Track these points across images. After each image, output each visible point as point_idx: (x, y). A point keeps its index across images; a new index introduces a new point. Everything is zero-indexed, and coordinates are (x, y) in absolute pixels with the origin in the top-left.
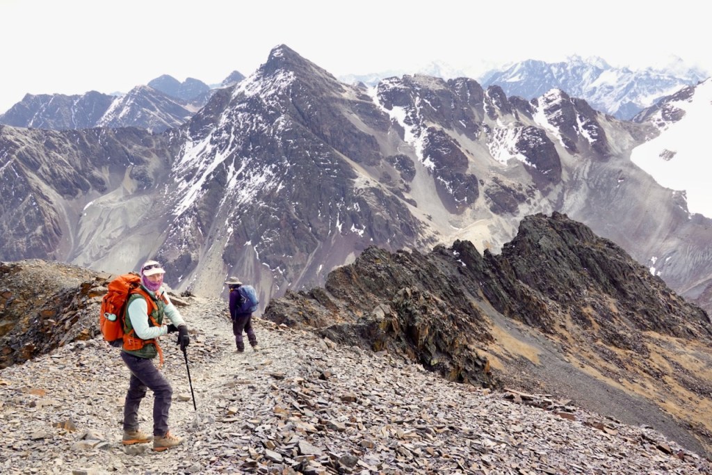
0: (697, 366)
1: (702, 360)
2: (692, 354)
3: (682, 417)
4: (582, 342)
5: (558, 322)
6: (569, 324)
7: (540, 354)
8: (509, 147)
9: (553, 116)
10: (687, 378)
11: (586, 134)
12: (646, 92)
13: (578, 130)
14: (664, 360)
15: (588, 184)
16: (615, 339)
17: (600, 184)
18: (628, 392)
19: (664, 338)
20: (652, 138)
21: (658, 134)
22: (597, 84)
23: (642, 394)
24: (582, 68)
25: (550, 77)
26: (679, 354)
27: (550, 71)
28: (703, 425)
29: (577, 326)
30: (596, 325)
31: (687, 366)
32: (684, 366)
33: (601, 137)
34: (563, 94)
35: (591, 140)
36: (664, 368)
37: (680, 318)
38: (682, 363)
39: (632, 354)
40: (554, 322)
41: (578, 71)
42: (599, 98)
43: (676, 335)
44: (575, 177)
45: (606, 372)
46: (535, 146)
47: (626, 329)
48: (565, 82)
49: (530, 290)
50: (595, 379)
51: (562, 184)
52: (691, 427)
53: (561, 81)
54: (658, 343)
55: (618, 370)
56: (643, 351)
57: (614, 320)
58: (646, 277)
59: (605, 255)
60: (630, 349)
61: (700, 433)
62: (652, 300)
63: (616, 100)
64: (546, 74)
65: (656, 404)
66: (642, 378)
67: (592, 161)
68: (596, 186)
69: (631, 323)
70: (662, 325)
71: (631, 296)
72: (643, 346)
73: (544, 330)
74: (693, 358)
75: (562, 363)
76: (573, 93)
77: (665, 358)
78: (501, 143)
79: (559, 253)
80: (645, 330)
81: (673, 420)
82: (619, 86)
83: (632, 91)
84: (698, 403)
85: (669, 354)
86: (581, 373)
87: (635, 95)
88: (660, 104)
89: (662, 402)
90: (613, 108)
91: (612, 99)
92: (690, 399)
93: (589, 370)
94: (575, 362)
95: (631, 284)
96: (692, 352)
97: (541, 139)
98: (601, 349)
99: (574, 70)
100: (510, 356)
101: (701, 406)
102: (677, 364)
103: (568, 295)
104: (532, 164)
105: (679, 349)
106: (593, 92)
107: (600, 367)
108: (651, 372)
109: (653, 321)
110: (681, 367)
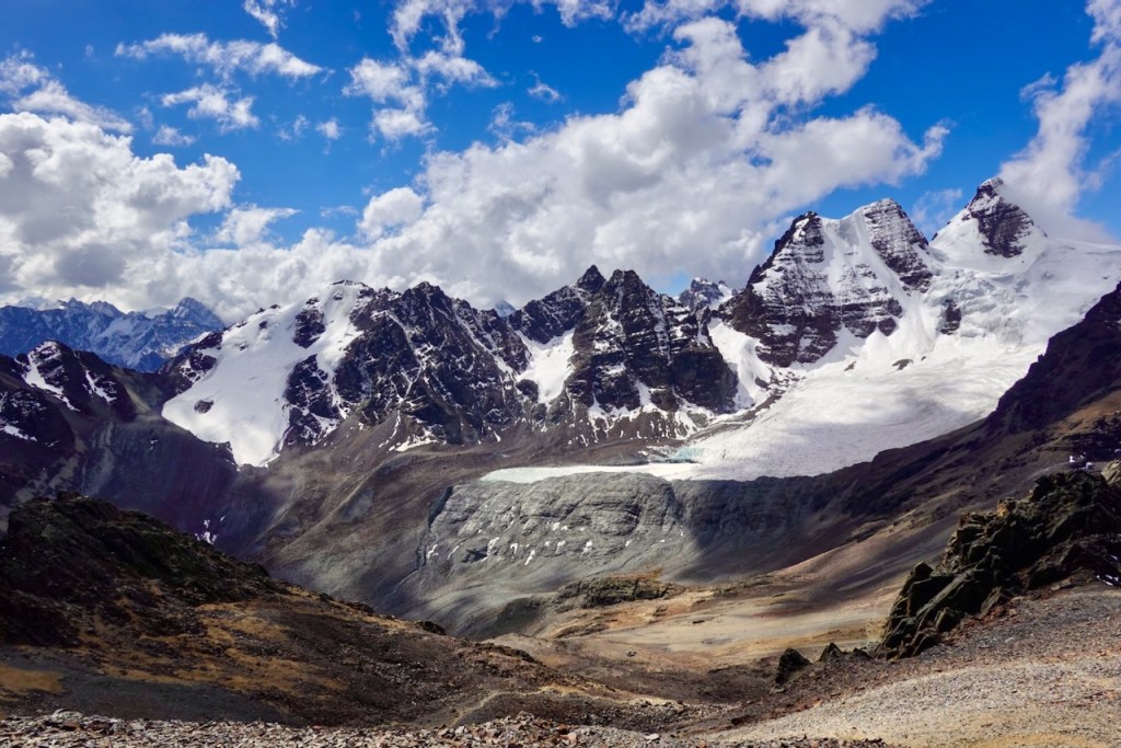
0: (260, 626)
1: (265, 618)
2: (254, 615)
3: (252, 687)
4: (119, 643)
5: (83, 629)
6: (100, 627)
7: (61, 678)
9: (51, 375)
10: (252, 642)
11: (100, 392)
12: (169, 340)
13: (89, 387)
14: (224, 633)
15: (113, 451)
16: (164, 627)
17: (129, 448)
18: (186, 683)
19: (221, 607)
20: (184, 389)
21: (189, 385)
22: (108, 333)
23: (204, 679)
24: (86, 316)
25: (42, 328)
26: (240, 619)
27: (41, 320)
28: (276, 688)
29: (110, 626)
30: (135, 617)
31: (250, 630)
32: (246, 631)
33: (121, 396)
34: (62, 347)
35: (109, 399)
36: (224, 640)
37: (235, 580)
38: (244, 629)
39: (185, 638)
40: (77, 630)
41: (81, 320)
42: (113, 350)
43: (233, 599)
44: (94, 444)
45: (156, 670)
46: (31, 414)
47: (175, 610)
48: (64, 333)
49: (35, 598)
50: (142, 683)
52: (262, 694)
53: (58, 331)
54: (214, 614)
55: (171, 661)
56: (199, 629)
57: (159, 604)
58: (191, 544)
59: (136, 531)
60: (183, 632)
61: (273, 698)
62: (201, 569)
63: (135, 351)
64: (35, 324)
65: (221, 685)
66: (202, 660)
67: (115, 424)
68: (124, 452)
69: (179, 602)
70: (217, 593)
71: (175, 570)
72: (198, 624)
73: (65, 645)
74: (255, 618)
75: (95, 679)
76: (78, 345)
77: (225, 629)
79: (73, 542)
80: (197, 606)
81: (243, 695)
82: (137, 335)
83: (153, 340)
84: (267, 666)
85: (229, 623)
86: (124, 681)
87: (156, 344)
88: (187, 353)
89: (228, 679)
90: (133, 360)
91: (130, 350)
92: (258, 664)
93: (135, 675)
94: (113, 671)
95: (174, 557)
96: (252, 613)
97: (38, 405)
98: (146, 644)
99: (75, 318)
100: (16, 696)
101: (270, 668)
102: (238, 631)
103: (92, 591)
105: (239, 614)
106: (105, 342)
107: (146, 667)
108: (211, 650)
109: (205, 592)
110: (243, 634)
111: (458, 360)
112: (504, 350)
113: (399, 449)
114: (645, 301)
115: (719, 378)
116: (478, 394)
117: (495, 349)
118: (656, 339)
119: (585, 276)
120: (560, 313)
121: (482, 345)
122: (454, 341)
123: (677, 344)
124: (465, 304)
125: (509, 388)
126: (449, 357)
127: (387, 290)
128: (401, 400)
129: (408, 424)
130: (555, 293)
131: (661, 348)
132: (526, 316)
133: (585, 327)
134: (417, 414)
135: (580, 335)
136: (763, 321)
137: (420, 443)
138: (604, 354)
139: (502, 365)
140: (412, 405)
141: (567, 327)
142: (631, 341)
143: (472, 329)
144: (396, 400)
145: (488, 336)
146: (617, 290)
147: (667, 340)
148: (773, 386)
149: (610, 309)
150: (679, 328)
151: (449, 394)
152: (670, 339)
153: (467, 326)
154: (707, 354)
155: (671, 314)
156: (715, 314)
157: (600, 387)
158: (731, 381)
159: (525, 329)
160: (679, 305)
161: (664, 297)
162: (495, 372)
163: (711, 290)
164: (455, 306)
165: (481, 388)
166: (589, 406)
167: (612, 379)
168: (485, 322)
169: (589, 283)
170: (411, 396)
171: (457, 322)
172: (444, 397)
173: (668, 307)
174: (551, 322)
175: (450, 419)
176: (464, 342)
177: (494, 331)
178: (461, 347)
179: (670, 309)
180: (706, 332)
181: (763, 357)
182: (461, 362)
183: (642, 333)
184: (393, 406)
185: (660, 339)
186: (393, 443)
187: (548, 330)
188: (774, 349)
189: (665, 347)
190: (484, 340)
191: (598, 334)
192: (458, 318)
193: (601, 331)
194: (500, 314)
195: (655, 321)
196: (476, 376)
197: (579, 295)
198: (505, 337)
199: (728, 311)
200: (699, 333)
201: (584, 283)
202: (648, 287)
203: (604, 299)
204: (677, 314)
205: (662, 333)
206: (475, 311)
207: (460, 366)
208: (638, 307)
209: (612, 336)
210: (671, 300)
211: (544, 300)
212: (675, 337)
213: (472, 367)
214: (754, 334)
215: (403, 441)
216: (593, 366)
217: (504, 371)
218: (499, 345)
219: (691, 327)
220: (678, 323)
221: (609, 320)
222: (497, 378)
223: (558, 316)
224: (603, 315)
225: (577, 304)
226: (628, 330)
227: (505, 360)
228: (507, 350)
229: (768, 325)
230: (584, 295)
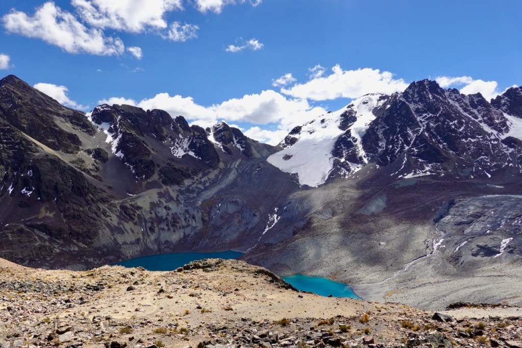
8: (185, 147)
51: (219, 170)
78: (180, 147)
104: (199, 157)
112: (489, 119)
113: (406, 177)
117: (480, 119)
127: (397, 93)
128: (407, 148)
129: (412, 162)
134: (419, 155)
137: (422, 175)
139: (487, 128)
140: (416, 150)
144: (402, 147)
145: (475, 111)
151: (445, 144)
168: (472, 102)
170: (415, 145)
172: (441, 146)
177: (479, 107)
184: (400, 152)
186: (402, 173)
190: (471, 113)
215: (409, 173)
227: (490, 125)
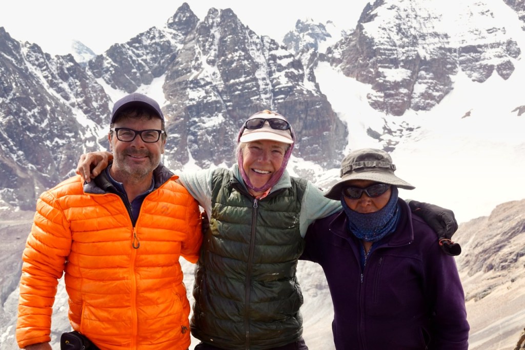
111: (29, 114)
114: (244, 43)
115: (328, 130)
116: (54, 152)
118: (258, 86)
119: (175, 16)
120: (148, 58)
121: (58, 96)
122: (25, 92)
123: (281, 92)
124: (35, 48)
125: (91, 144)
126: (19, 110)
130: (142, 35)
131: (263, 96)
132: (108, 63)
133: (177, 74)
135: (172, 83)
136: (374, 65)
138: (199, 103)
141: (157, 73)
142: (229, 89)
143: (46, 77)
146: (212, 31)
147: (270, 87)
148: (386, 137)
149: (205, 52)
150: (283, 73)
152: (274, 86)
153: (38, 73)
154: (313, 103)
155: (274, 58)
156: (322, 57)
157: (195, 142)
158: (341, 131)
159: (107, 76)
160: (283, 48)
161: (266, 39)
162: (74, 127)
163: (318, 30)
164: (24, 51)
165: (58, 146)
166: (183, 164)
167: (209, 133)
169: (180, 23)
171: (27, 69)
173: (270, 50)
174: (138, 69)
175: (22, 181)
176: (36, 93)
178: (33, 99)
179: (273, 52)
180: (312, 78)
181: (375, 105)
182: (34, 116)
183: (242, 79)
185: (262, 87)
187: (135, 78)
188: (387, 96)
189: (268, 96)
191: (192, 82)
192: (29, 65)
193: (195, 78)
194: (78, 59)
195: (256, 66)
196: (51, 131)
197: (168, 37)
198: (84, 86)
199: (337, 54)
200: (306, 79)
201: (174, 23)
202: (247, 28)
203: (198, 41)
204: (280, 58)
205: (264, 79)
206: (48, 56)
207: (32, 120)
208: (237, 51)
209: (208, 83)
210: (273, 42)
211: (128, 43)
212: (279, 84)
213: (46, 122)
214: (366, 80)
216: (187, 118)
217: (84, 125)
218: (77, 95)
219: (296, 72)
220: (280, 68)
221: (205, 65)
222: (77, 133)
223: (145, 61)
224: (197, 59)
225: (167, 48)
226: (226, 76)
228: (87, 101)
229: (380, 70)
230: (175, 37)
